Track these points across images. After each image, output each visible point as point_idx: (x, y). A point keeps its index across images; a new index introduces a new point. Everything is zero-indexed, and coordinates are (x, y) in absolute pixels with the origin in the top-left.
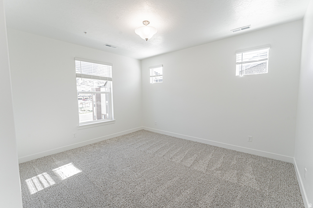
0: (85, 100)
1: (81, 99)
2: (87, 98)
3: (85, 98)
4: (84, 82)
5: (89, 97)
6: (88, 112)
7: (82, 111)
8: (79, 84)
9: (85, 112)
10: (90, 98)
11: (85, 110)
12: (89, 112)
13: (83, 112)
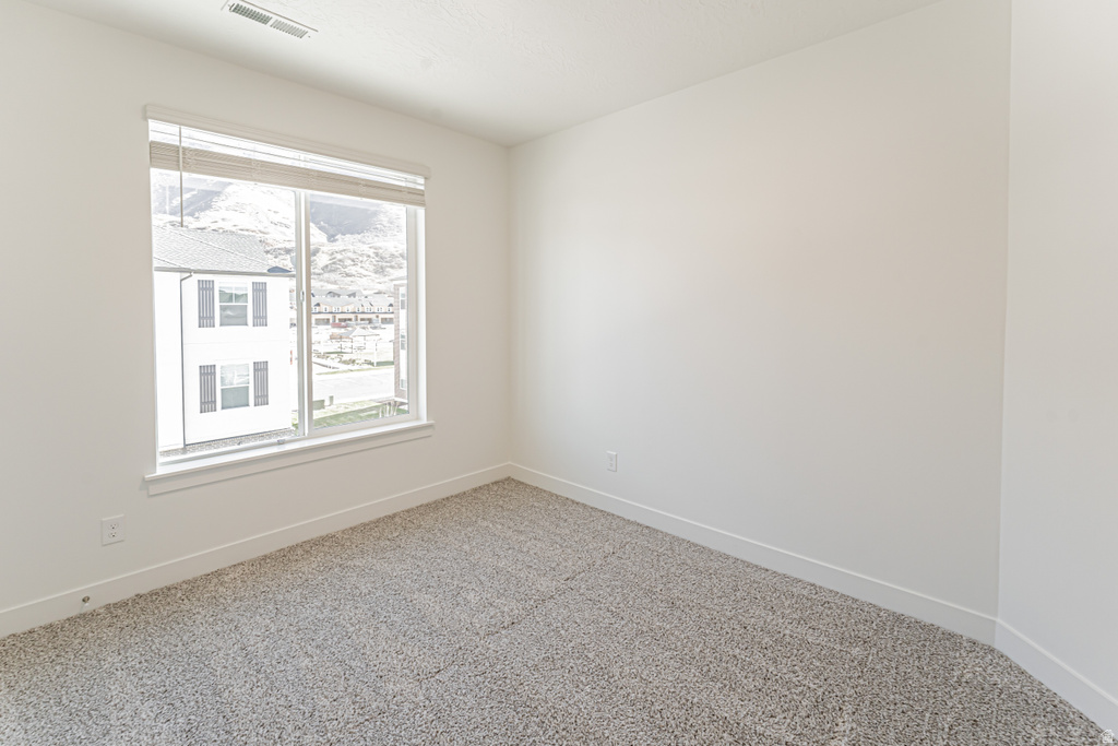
0: (339, 327)
1: (327, 322)
2: (345, 320)
3: (340, 320)
4: (334, 263)
5: (352, 316)
6: (366, 366)
7: (345, 362)
8: (317, 271)
9: (356, 367)
10: (356, 320)
11: (354, 361)
12: (370, 366)
13: (350, 367)
